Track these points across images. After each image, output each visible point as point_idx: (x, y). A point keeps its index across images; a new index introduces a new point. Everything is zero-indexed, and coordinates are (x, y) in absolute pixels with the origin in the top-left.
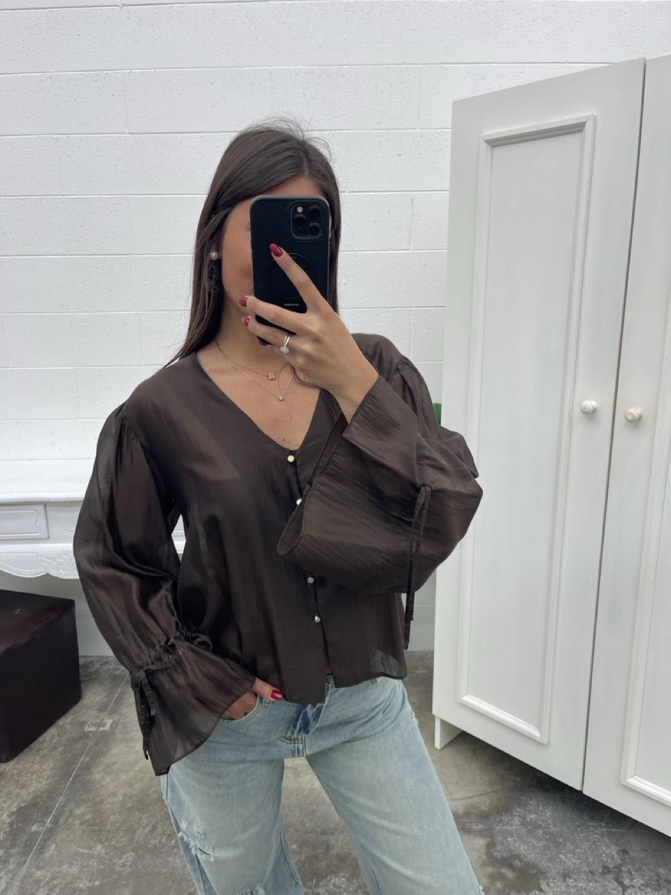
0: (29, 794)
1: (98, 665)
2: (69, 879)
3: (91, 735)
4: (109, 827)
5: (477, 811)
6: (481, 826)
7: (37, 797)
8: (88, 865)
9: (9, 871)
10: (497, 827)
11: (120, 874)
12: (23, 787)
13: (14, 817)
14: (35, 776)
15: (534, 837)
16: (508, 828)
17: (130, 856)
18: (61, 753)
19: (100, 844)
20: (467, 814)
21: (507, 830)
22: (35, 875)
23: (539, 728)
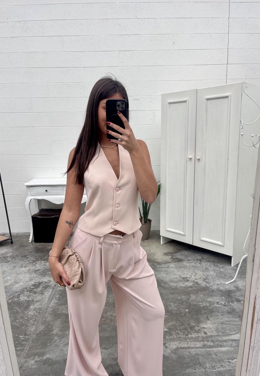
6: (170, 254)
10: (174, 255)
15: (182, 255)
20: (168, 253)
21: (176, 255)
23: (183, 232)
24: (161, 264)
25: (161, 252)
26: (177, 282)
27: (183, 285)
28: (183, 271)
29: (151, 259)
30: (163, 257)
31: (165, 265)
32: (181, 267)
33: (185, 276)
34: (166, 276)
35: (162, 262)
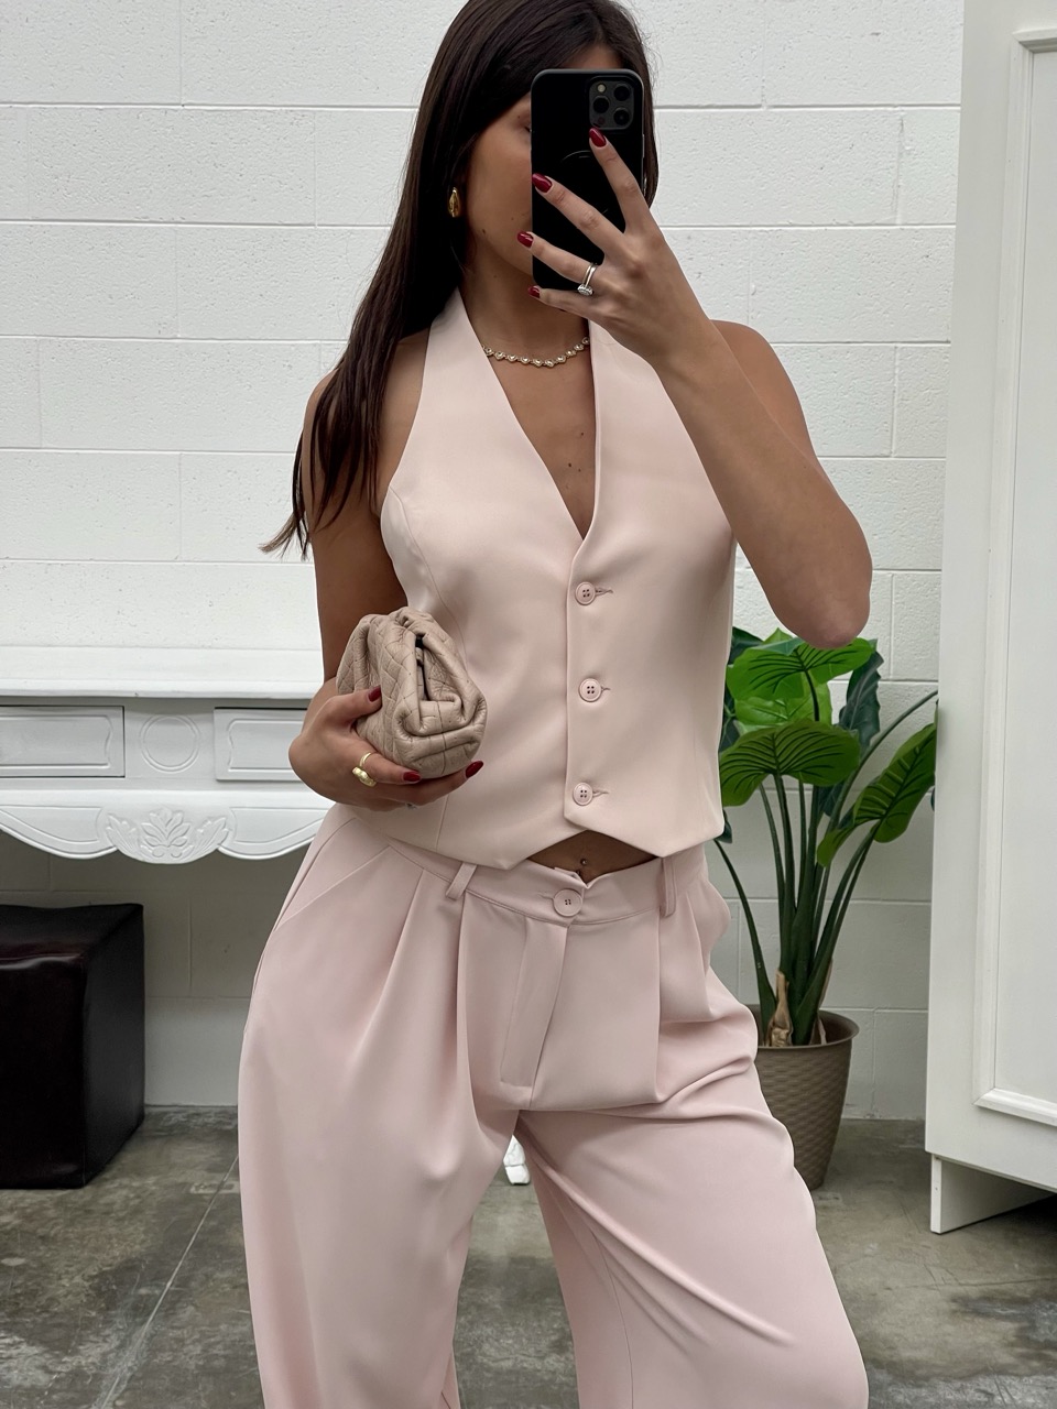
0: (115, 1258)
2: (237, 1338)
3: (205, 1197)
5: (1007, 1297)
6: (1012, 1311)
7: (130, 1260)
9: (119, 1330)
10: (1044, 1314)
12: (97, 1250)
13: (96, 1281)
14: (114, 1240)
18: (154, 1215)
20: (988, 1298)
22: (171, 1334)
25: (929, 1288)
30: (949, 1328)
31: (960, 1390)
35: (939, 1362)
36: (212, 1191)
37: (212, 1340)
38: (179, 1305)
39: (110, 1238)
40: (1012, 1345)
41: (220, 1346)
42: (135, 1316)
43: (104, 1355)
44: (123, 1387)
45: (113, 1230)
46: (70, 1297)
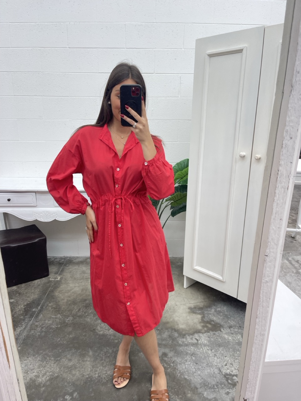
0: (31, 299)
1: (53, 259)
2: (49, 324)
3: (52, 281)
4: (62, 309)
5: (199, 307)
6: (200, 311)
7: (34, 300)
8: (55, 321)
9: (26, 323)
10: (206, 312)
11: (68, 323)
12: (28, 297)
13: (26, 306)
15: (219, 315)
16: (210, 312)
17: (71, 318)
18: (42, 287)
19: (60, 314)
20: (195, 308)
21: (209, 313)
22: (36, 324)
23: (222, 276)
24: (185, 335)
25: (184, 305)
26: (216, 387)
27: (226, 396)
28: (223, 354)
29: (168, 323)
30: (188, 318)
31: (192, 339)
32: (219, 345)
33: (228, 371)
34: (194, 371)
35: (187, 329)
36: (53, 280)
37: (43, 326)
38: (40, 314)
39: (32, 293)
40: (200, 323)
41: (44, 328)
42: (30, 318)
43: (20, 331)
44: (21, 342)
45: (33, 291)
46: (19, 312)
